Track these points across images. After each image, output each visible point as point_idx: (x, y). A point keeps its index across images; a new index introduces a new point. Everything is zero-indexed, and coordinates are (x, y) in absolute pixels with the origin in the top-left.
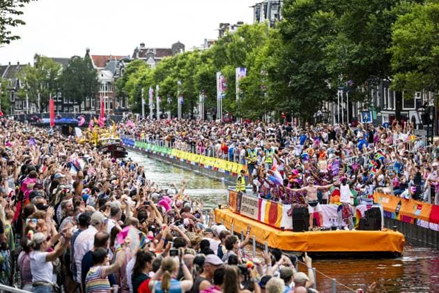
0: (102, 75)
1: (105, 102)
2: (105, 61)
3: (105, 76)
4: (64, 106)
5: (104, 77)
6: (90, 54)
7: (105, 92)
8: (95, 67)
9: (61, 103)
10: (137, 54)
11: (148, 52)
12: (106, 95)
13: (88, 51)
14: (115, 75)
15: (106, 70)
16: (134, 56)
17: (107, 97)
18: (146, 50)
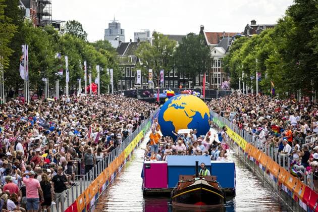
0: (215, 52)
1: (218, 77)
2: (219, 38)
3: (218, 52)
4: (180, 81)
5: (217, 54)
6: (205, 31)
7: (218, 68)
8: (209, 44)
9: (178, 79)
10: (248, 31)
11: (258, 29)
12: (219, 71)
13: (202, 28)
14: (227, 51)
15: (219, 46)
16: (245, 33)
17: (220, 73)
18: (257, 27)
